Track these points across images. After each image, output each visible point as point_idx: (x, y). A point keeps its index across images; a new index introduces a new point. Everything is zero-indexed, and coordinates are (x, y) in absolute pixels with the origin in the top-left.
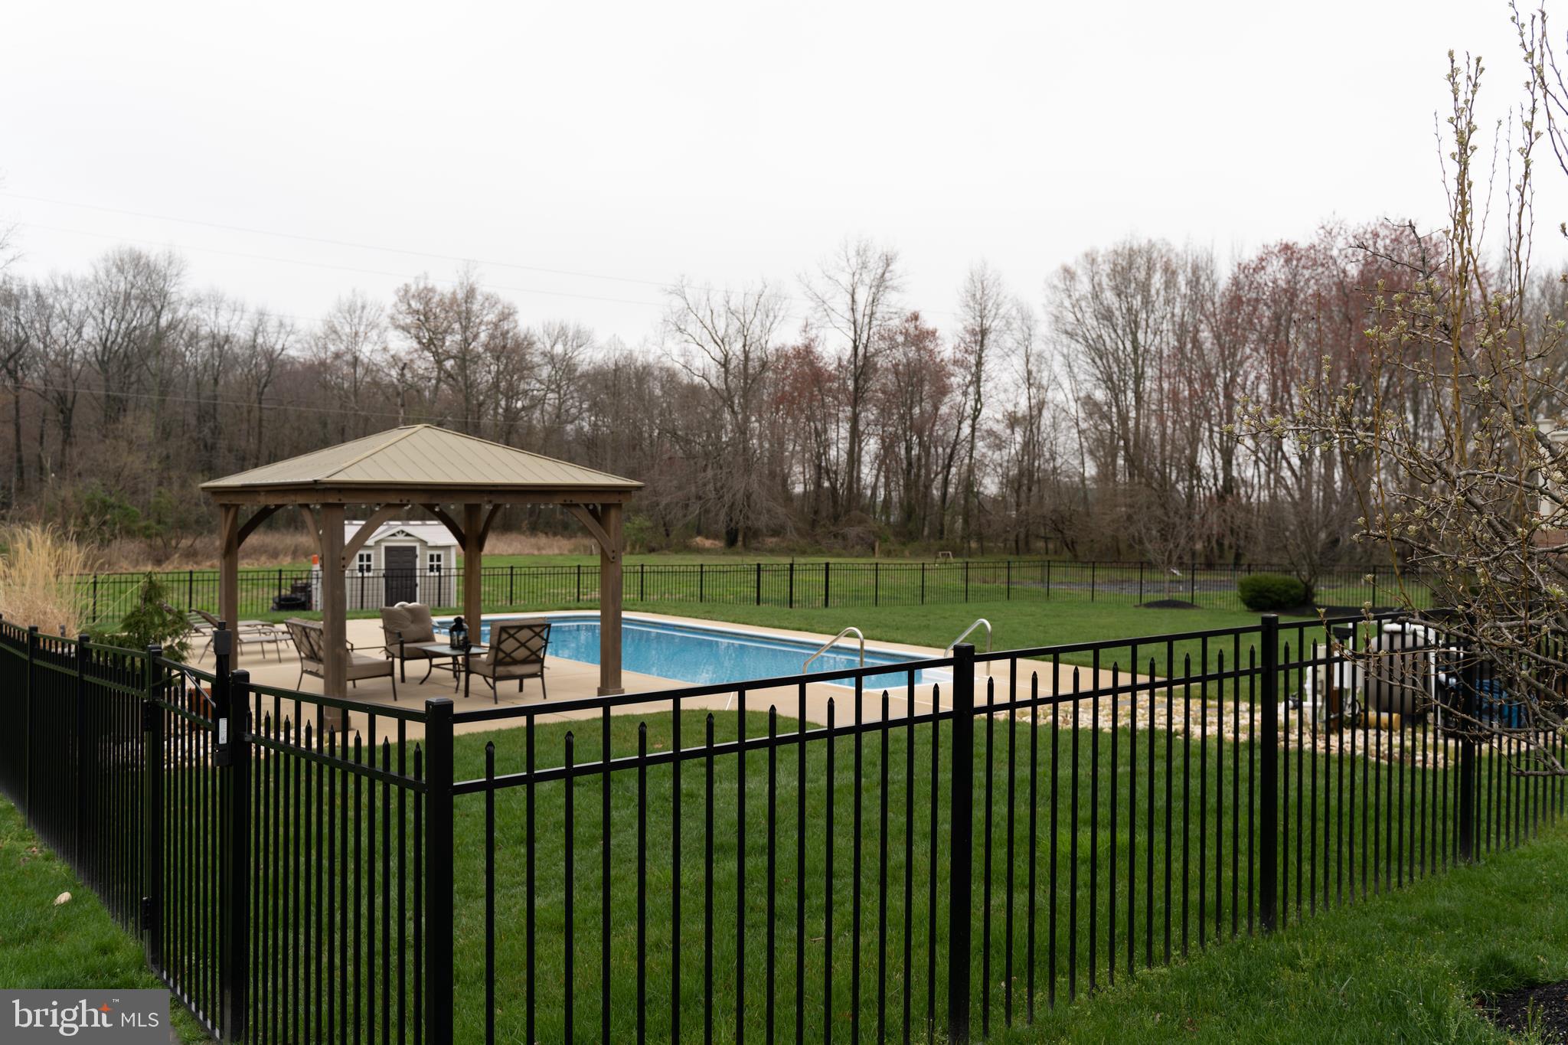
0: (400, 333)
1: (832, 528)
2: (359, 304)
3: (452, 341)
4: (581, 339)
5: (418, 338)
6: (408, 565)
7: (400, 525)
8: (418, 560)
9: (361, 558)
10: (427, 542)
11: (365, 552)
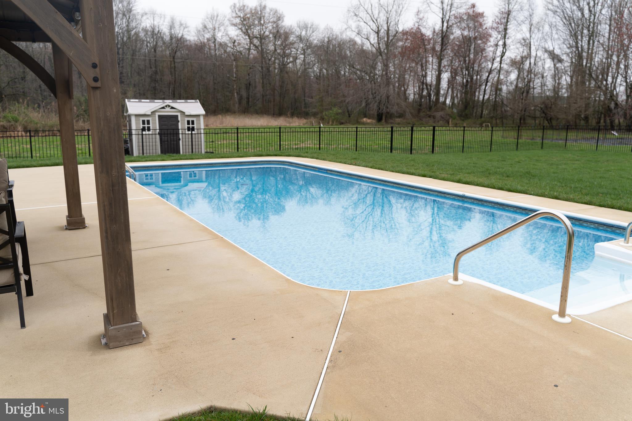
1: (428, 113)
2: (216, 15)
3: (256, 30)
4: (313, 29)
5: (241, 29)
6: (173, 127)
7: (168, 102)
8: (180, 124)
9: (144, 122)
10: (184, 113)
11: (146, 119)
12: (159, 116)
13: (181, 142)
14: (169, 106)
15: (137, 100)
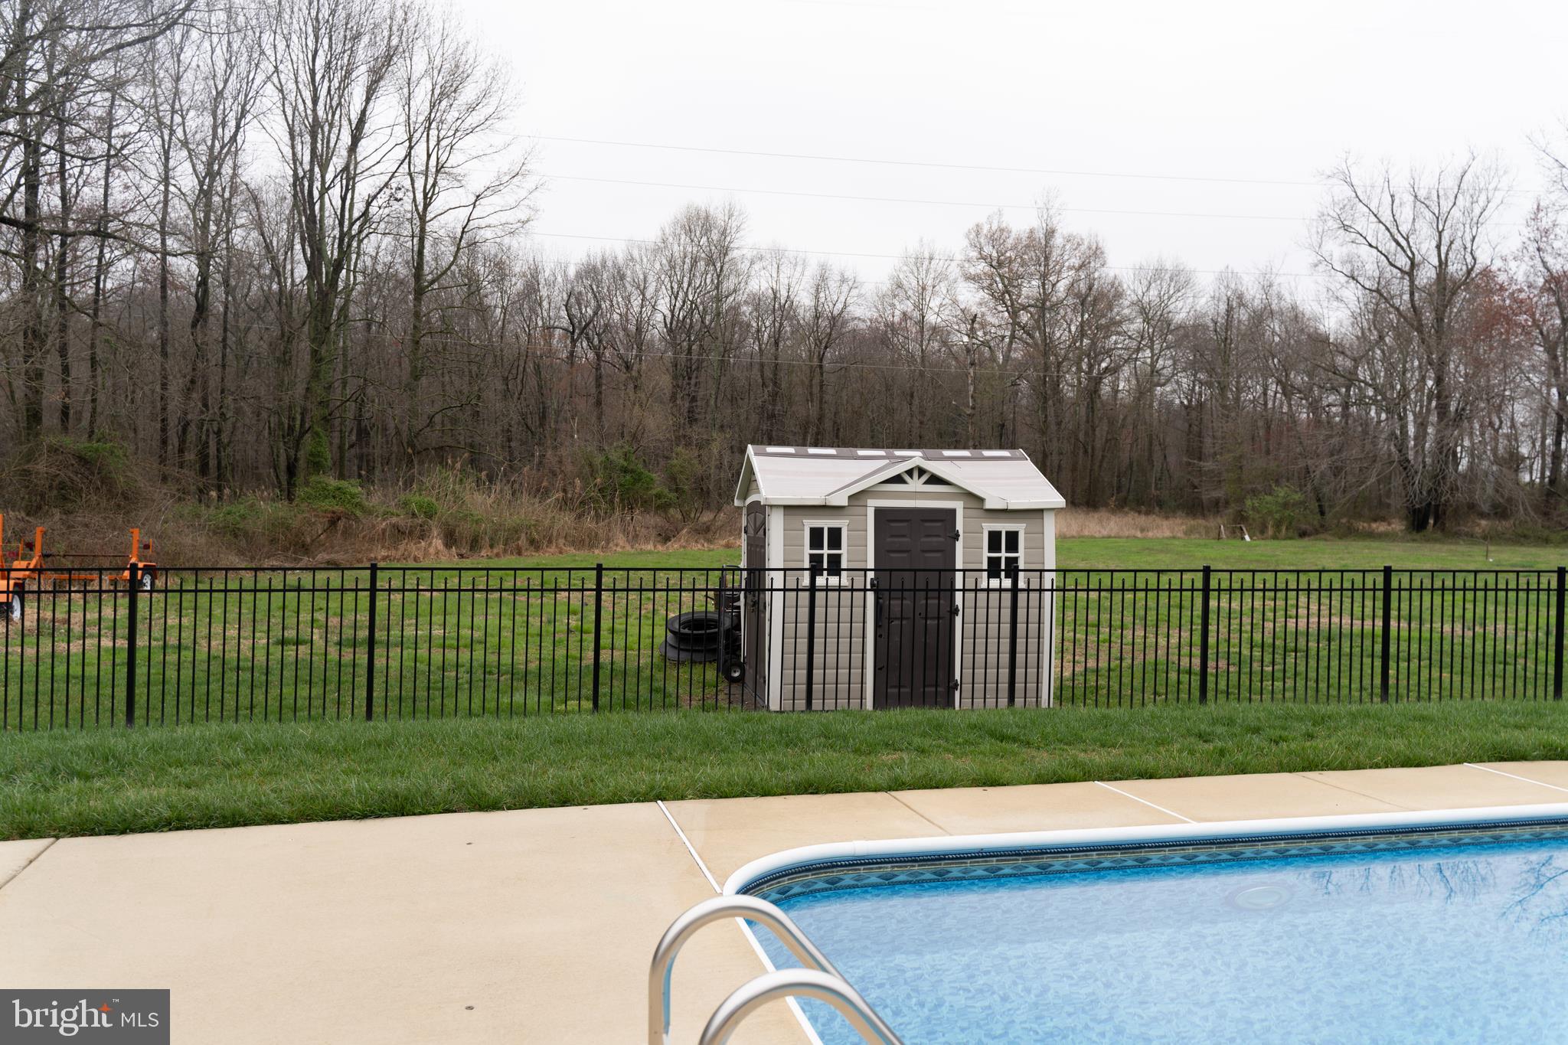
0: (972, 286)
2: (927, 255)
3: (1030, 289)
4: (1179, 280)
5: (989, 287)
6: (935, 560)
7: (915, 457)
8: (959, 545)
9: (816, 535)
10: (981, 500)
11: (826, 523)
12: (879, 512)
13: (958, 620)
14: (922, 472)
15: (791, 450)
